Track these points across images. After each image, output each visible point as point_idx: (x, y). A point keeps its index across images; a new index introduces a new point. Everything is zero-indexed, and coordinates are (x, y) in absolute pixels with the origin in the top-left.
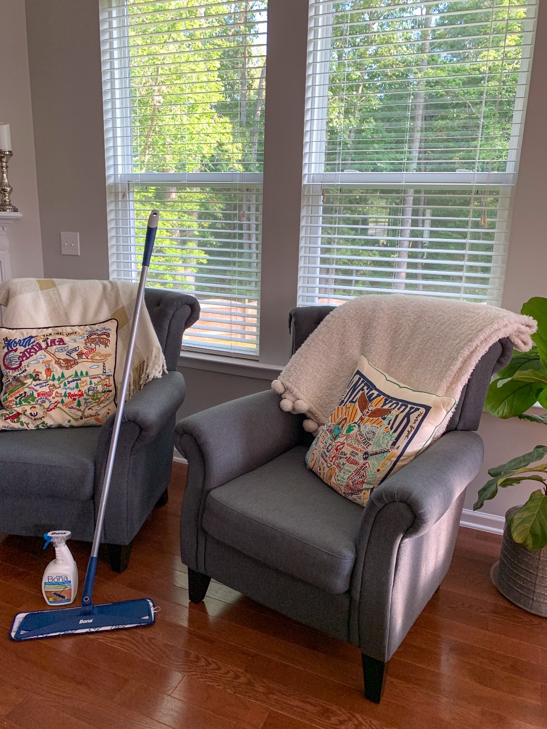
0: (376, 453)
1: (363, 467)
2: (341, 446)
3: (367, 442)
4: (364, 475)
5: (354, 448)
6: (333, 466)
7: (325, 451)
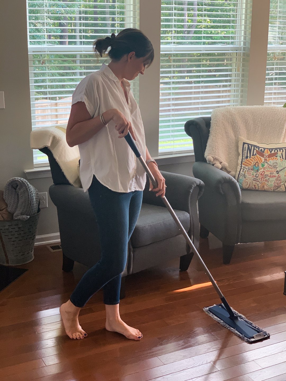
0: (282, 170)
1: (279, 177)
2: (264, 173)
4: (281, 179)
5: (270, 171)
6: (263, 182)
7: (255, 178)
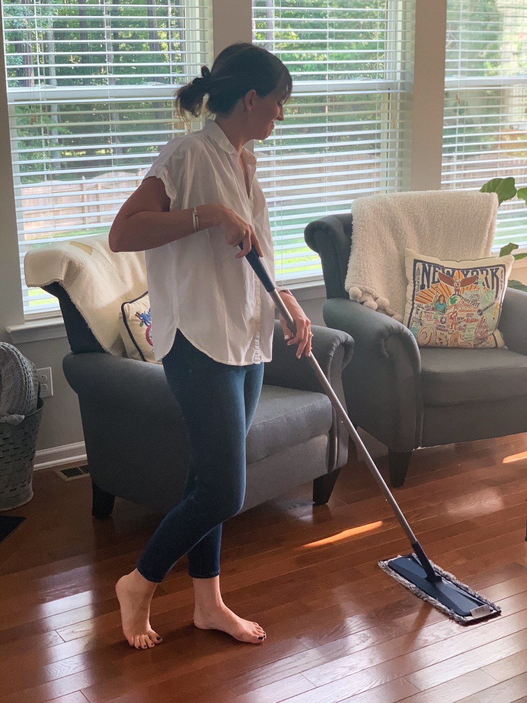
0: (487, 308)
1: (483, 321)
2: (455, 314)
3: (475, 303)
4: (486, 325)
5: (467, 311)
6: (455, 331)
7: (440, 324)
